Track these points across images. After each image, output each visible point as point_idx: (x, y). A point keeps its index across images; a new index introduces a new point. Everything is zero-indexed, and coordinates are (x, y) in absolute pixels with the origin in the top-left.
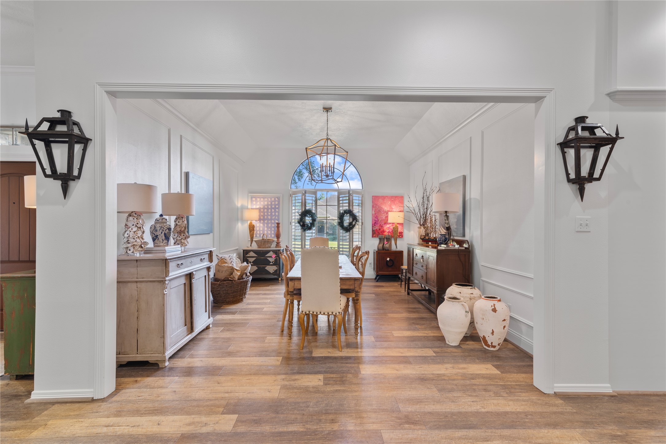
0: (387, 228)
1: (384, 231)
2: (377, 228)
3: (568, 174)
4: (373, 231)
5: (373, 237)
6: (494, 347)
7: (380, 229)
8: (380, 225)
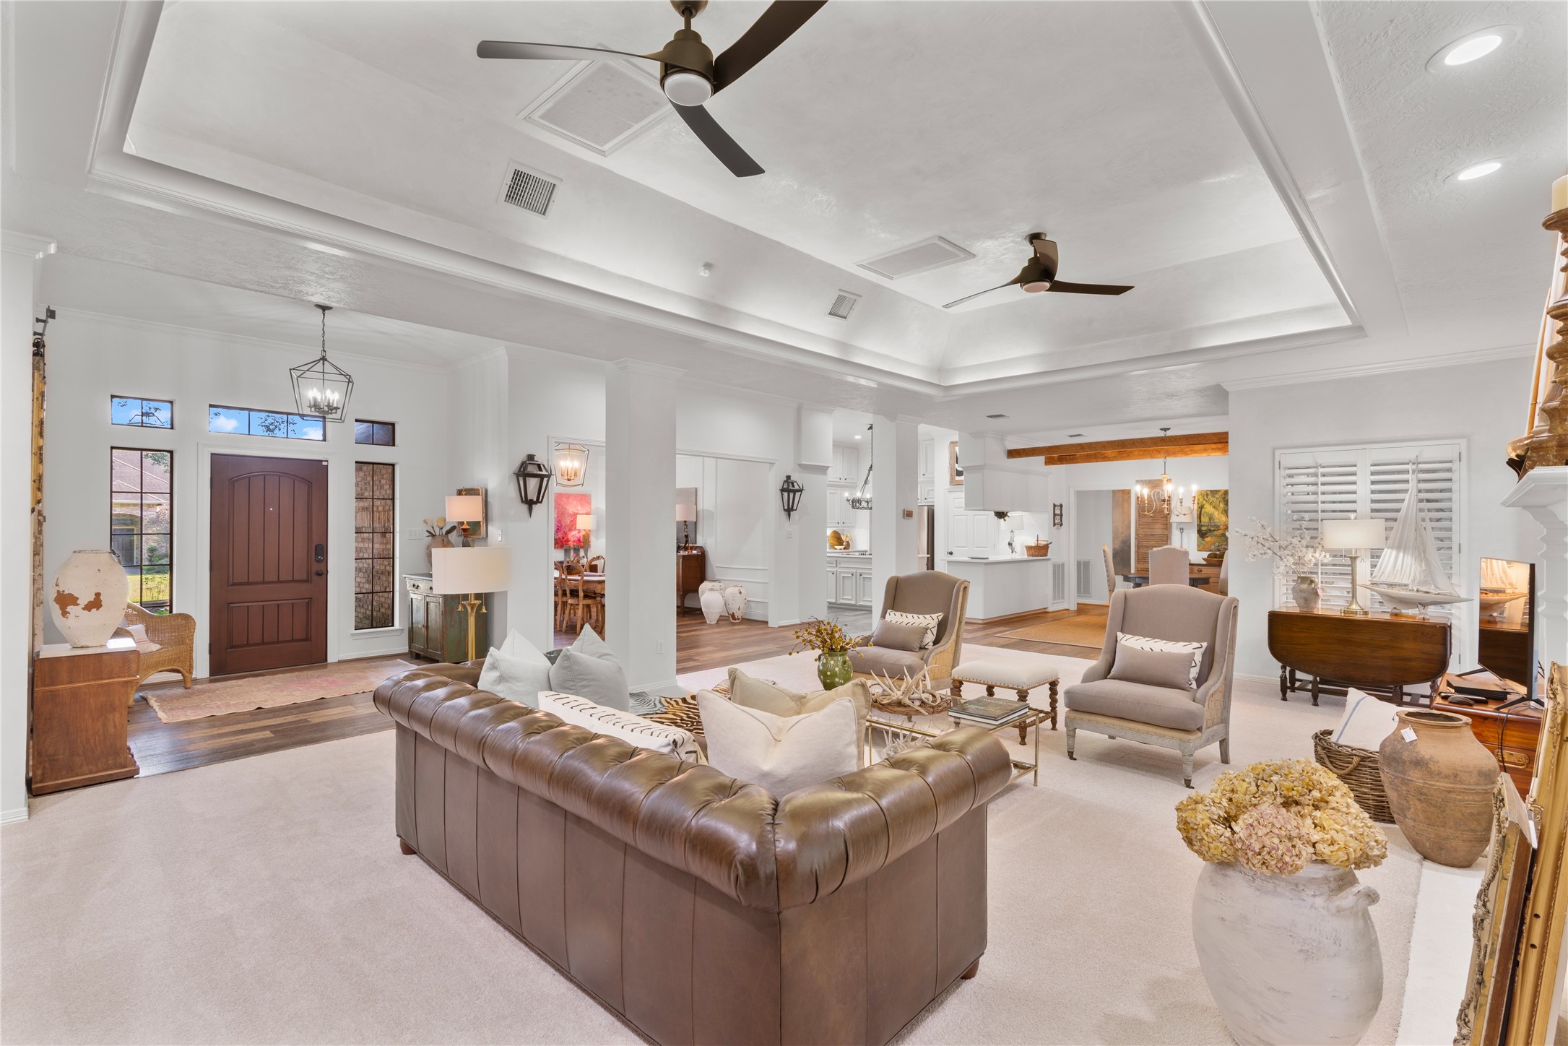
0: (573, 535)
1: (568, 540)
2: (560, 536)
3: (784, 506)
4: (555, 540)
5: (555, 548)
6: (739, 619)
7: (563, 538)
8: (564, 532)
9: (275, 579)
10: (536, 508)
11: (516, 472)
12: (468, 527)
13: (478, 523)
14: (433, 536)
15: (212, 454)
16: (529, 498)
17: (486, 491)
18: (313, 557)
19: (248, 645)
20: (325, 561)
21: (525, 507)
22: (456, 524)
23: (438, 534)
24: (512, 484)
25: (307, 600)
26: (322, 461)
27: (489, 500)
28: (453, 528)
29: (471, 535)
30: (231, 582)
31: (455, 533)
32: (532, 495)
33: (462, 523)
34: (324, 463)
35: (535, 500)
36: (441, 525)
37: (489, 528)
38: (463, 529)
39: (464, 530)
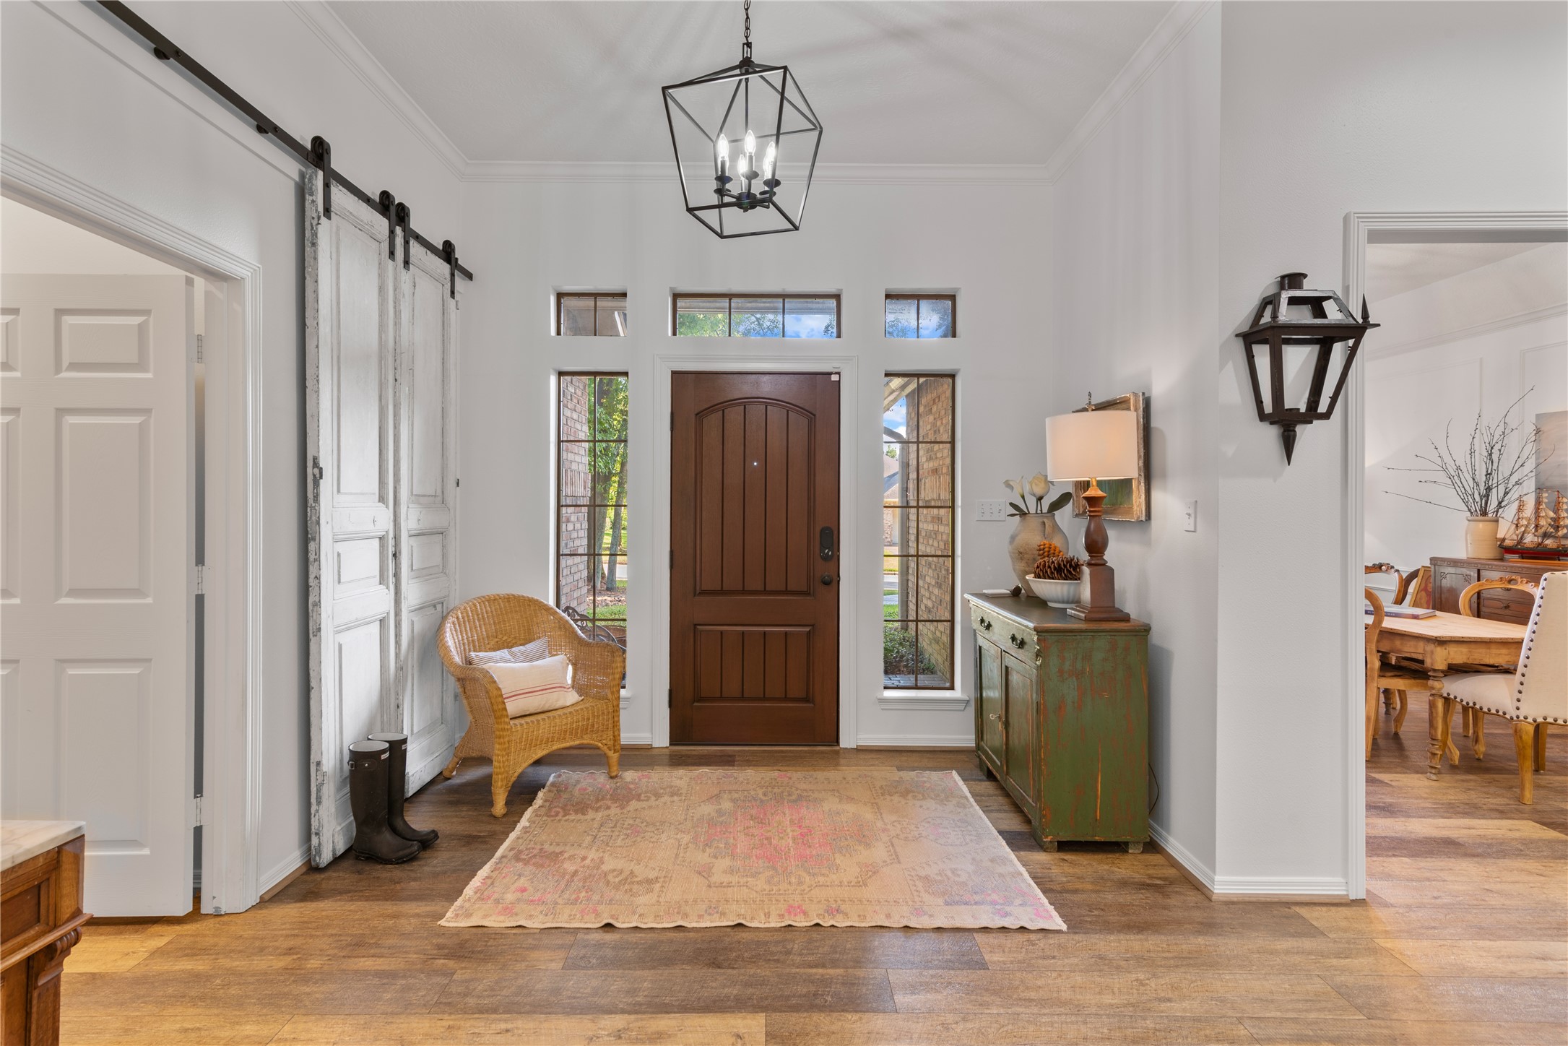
9: (761, 587)
10: (1304, 433)
11: (1245, 328)
12: (1100, 493)
13: (1126, 484)
14: (1023, 514)
15: (674, 373)
16: (1289, 403)
17: (1147, 403)
18: (817, 551)
19: (722, 698)
20: (836, 557)
21: (1271, 434)
22: (1070, 489)
23: (1032, 510)
24: (1230, 366)
25: (807, 629)
26: (830, 374)
27: (1155, 423)
28: (1064, 499)
29: (1107, 512)
30: (698, 592)
31: (1068, 508)
32: (1296, 398)
33: (1085, 485)
34: (834, 378)
35: (1303, 410)
36: (1039, 491)
37: (1156, 495)
38: (1086, 498)
39: (1092, 501)
